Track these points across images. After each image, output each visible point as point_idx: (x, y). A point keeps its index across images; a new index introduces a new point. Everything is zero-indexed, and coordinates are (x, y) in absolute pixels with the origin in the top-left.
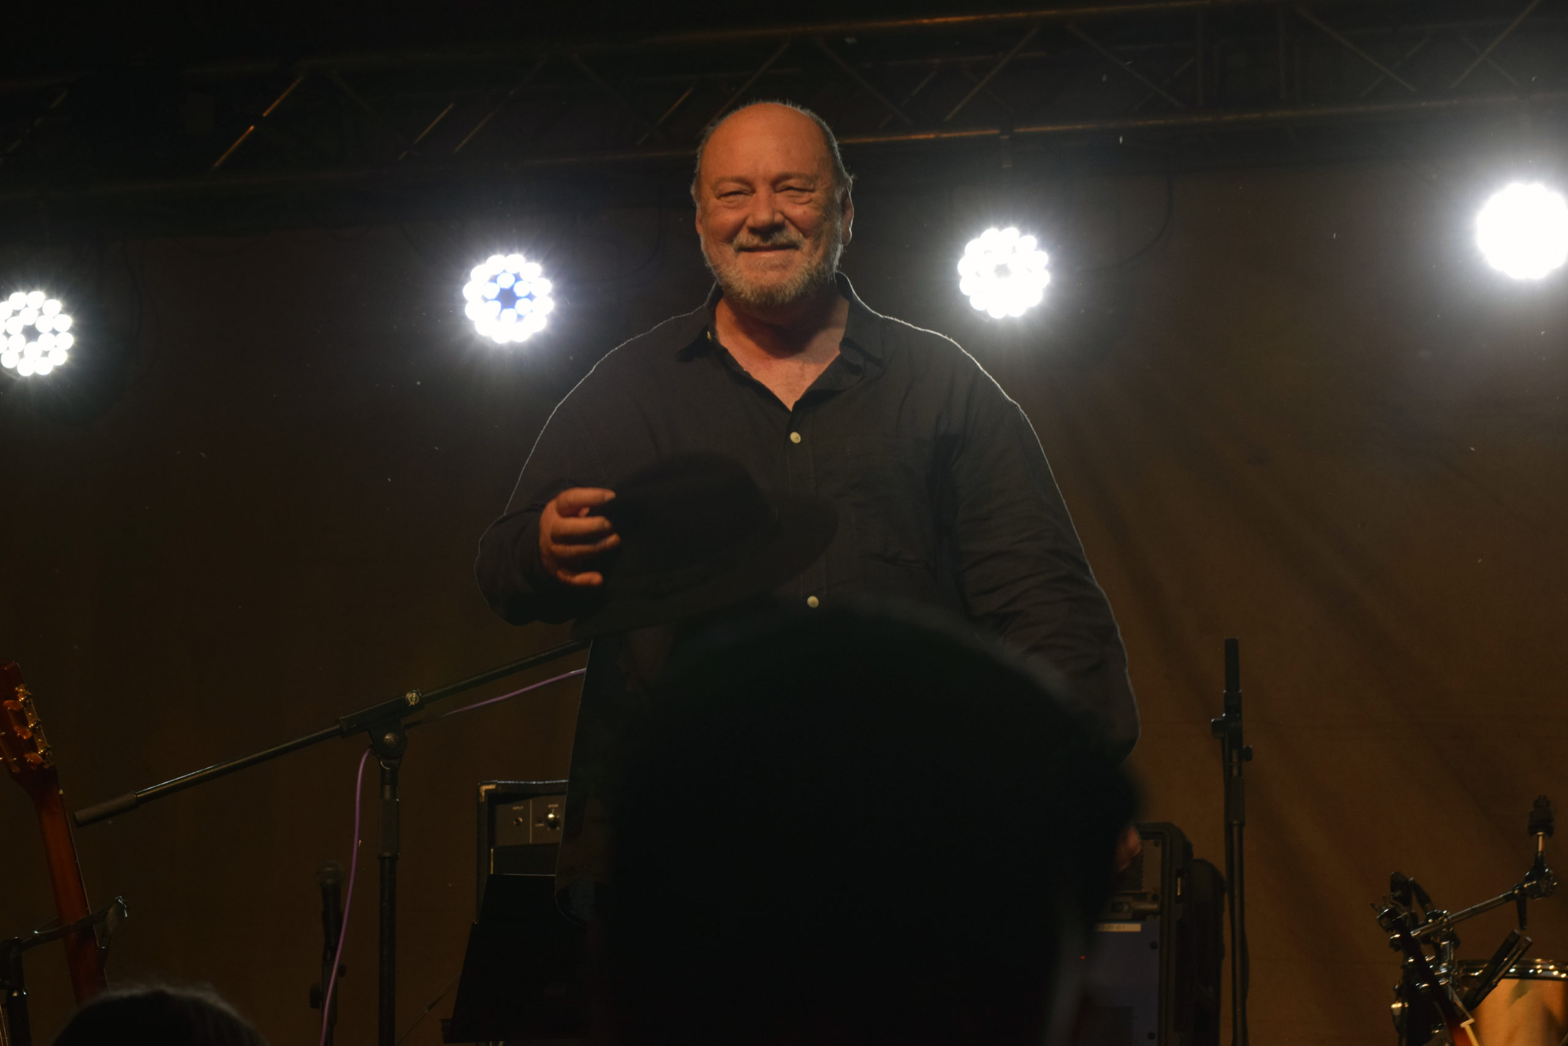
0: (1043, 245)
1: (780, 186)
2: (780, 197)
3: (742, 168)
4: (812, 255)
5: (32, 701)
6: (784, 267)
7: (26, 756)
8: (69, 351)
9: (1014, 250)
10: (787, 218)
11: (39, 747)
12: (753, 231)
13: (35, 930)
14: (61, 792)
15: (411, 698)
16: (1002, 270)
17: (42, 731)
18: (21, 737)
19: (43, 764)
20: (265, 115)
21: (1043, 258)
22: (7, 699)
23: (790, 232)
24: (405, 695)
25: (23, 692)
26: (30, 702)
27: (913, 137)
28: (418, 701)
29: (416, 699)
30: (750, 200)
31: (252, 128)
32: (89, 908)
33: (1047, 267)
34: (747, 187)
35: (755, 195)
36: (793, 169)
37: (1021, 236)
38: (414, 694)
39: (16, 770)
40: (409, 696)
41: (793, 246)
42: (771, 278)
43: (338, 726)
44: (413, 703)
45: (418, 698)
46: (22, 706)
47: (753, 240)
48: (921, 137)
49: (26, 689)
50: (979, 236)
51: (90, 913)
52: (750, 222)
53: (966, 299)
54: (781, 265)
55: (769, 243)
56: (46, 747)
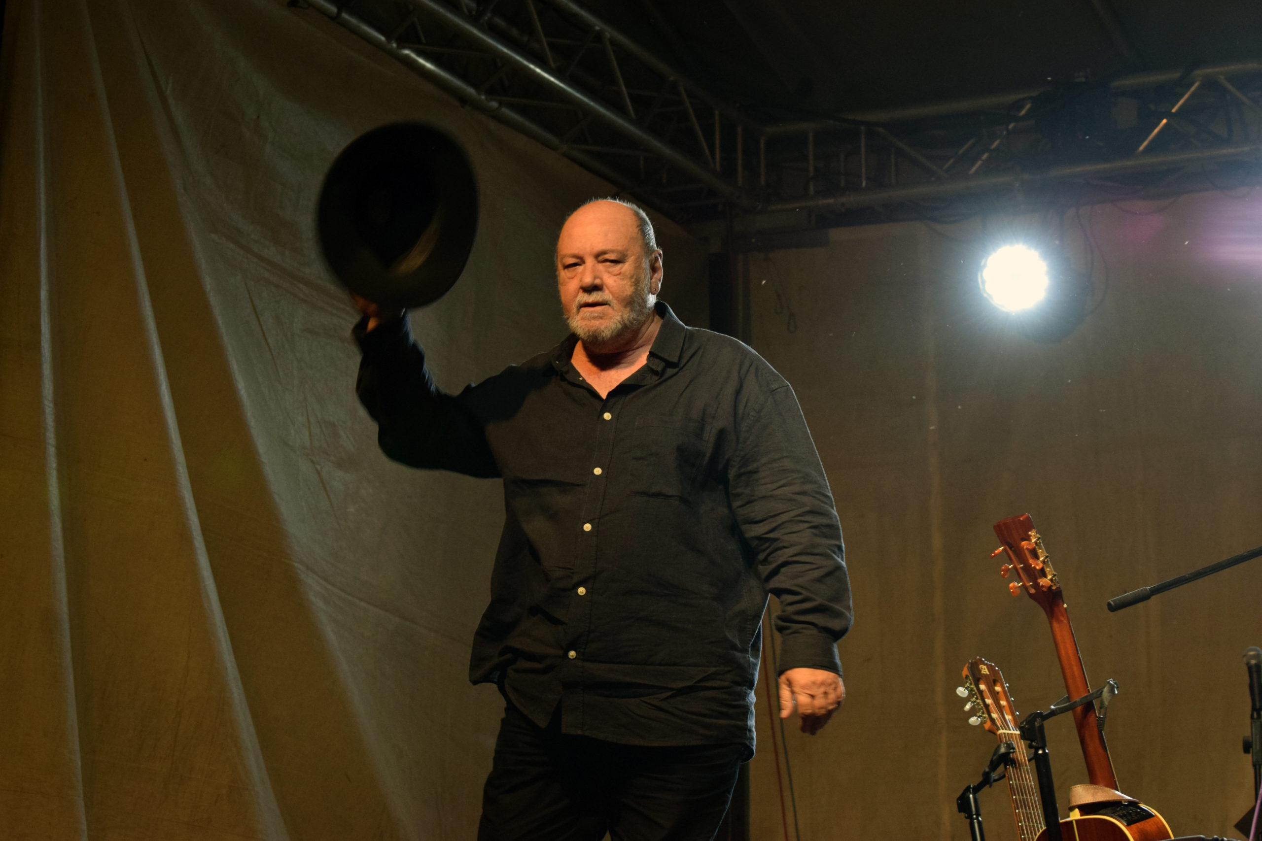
1: (600, 259)
5: (1041, 541)
6: (603, 318)
7: (1039, 581)
11: (1048, 574)
13: (1051, 705)
14: (1065, 606)
17: (1050, 563)
18: (1035, 568)
19: (1051, 586)
22: (1023, 541)
25: (1034, 535)
26: (1040, 542)
32: (1089, 688)
34: (580, 261)
35: (584, 266)
39: (1032, 591)
42: (595, 325)
46: (1035, 545)
49: (1037, 533)
51: (1091, 692)
56: (1053, 574)
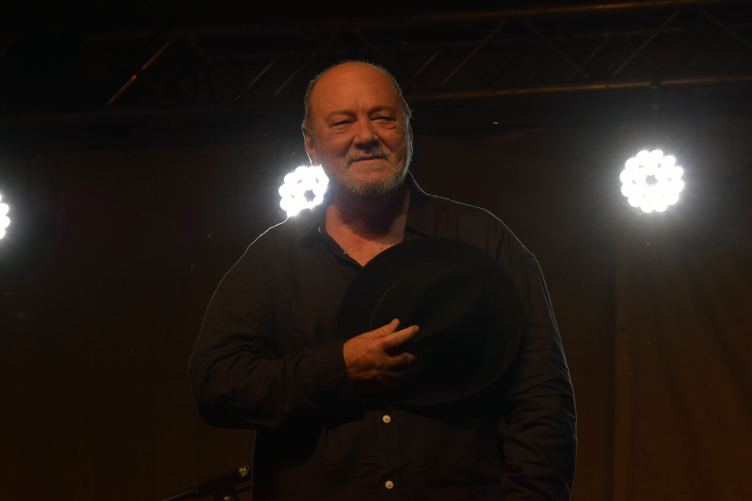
0: (679, 162)
1: (373, 116)
2: (375, 123)
3: (346, 104)
4: (397, 164)
6: (381, 170)
8: (6, 229)
9: (659, 166)
10: (381, 139)
12: (360, 146)
15: (243, 471)
16: (651, 180)
20: (144, 68)
21: (680, 171)
23: (382, 148)
24: (239, 469)
27: (591, 87)
28: (247, 473)
29: (246, 472)
30: (354, 126)
31: (134, 77)
33: (683, 178)
35: (357, 122)
36: (383, 104)
37: (664, 156)
38: (245, 469)
40: (241, 470)
41: (383, 157)
42: (374, 177)
43: (192, 490)
44: (244, 475)
45: (247, 471)
47: (360, 153)
48: (596, 87)
50: (635, 156)
52: (357, 140)
53: (625, 199)
54: (379, 168)
55: (370, 155)
